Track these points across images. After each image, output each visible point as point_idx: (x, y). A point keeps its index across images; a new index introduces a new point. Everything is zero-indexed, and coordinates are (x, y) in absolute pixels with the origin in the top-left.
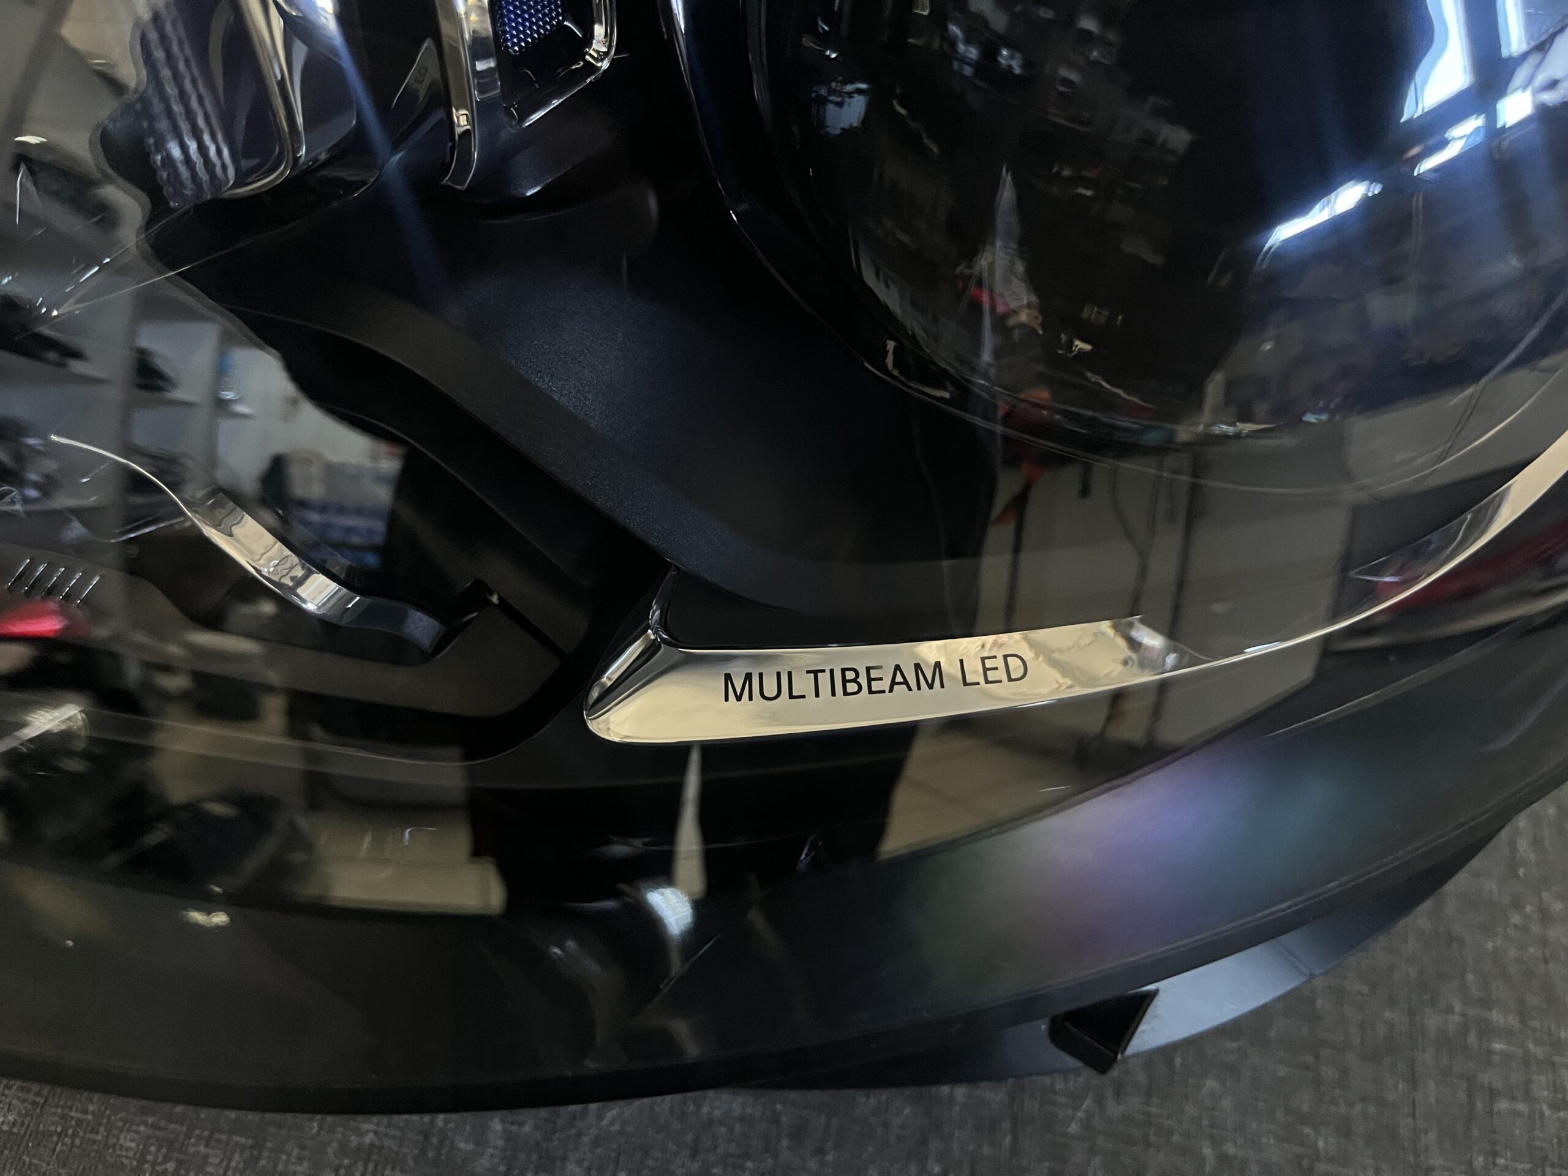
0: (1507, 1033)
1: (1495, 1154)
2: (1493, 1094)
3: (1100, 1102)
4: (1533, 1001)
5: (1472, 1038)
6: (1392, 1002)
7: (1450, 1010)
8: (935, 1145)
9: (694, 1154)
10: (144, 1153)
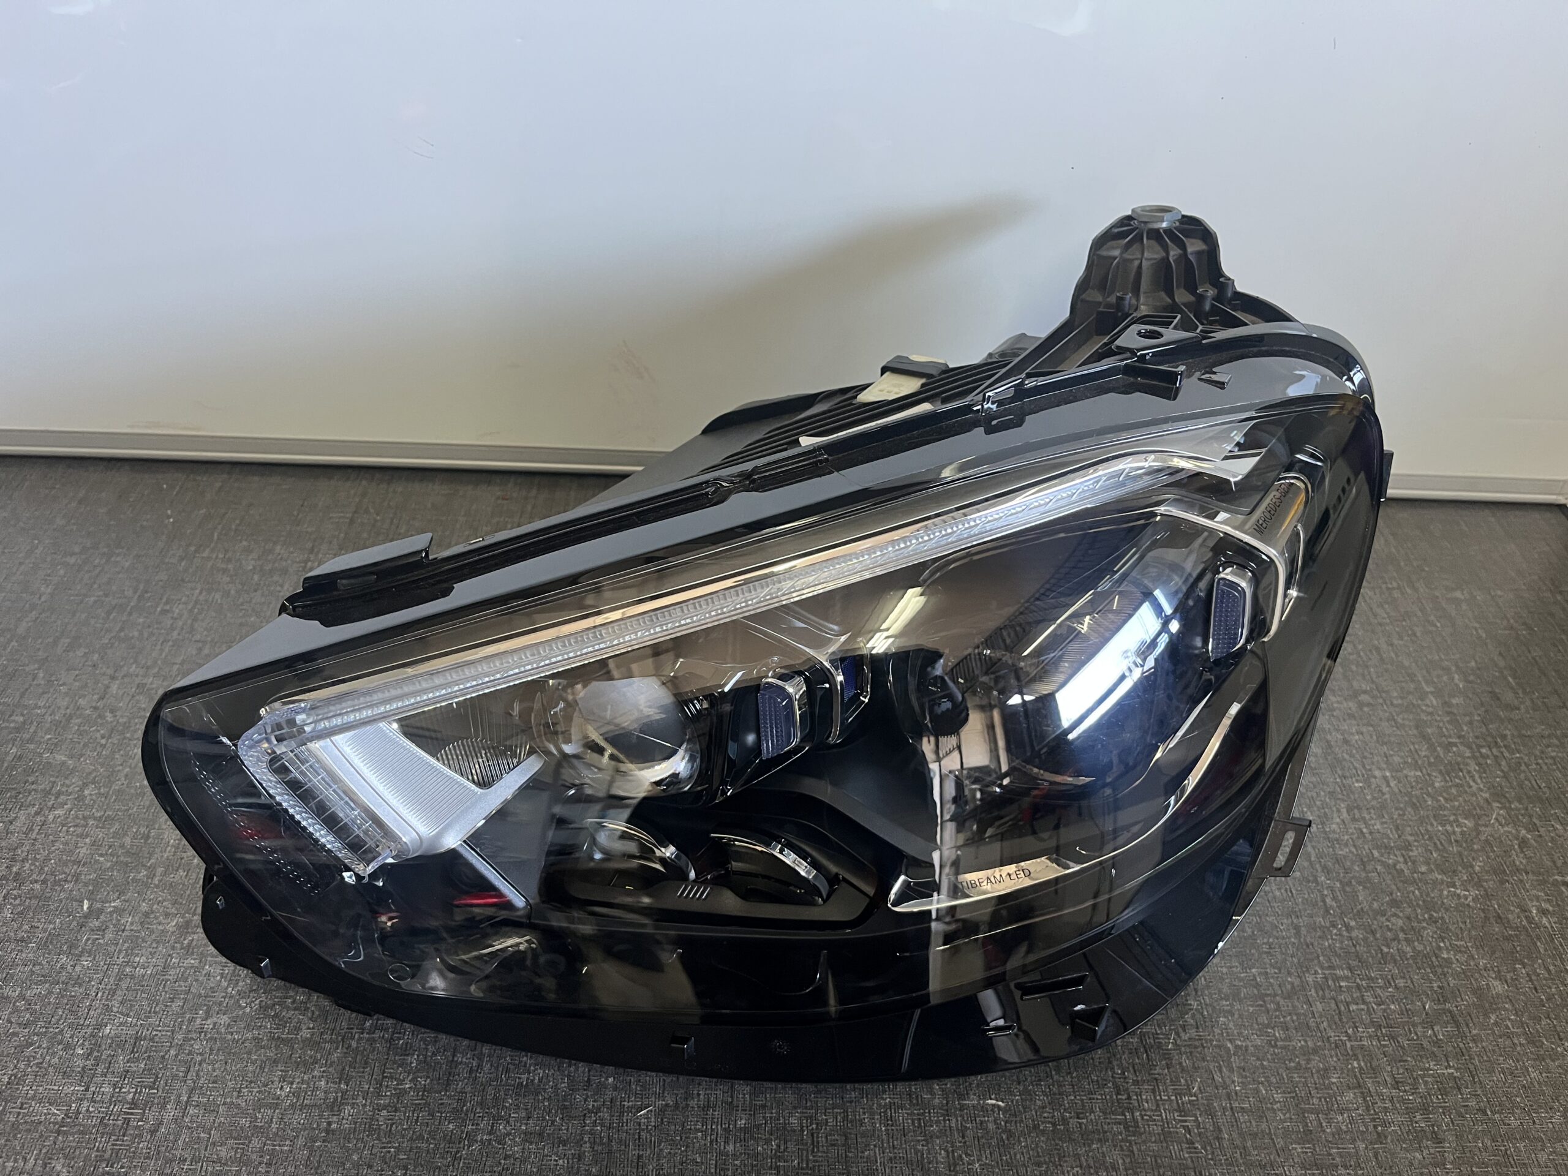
0: (1346, 978)
1: (1357, 1027)
2: (1348, 1004)
3: (1177, 1034)
4: (1353, 963)
5: (1330, 982)
6: (1289, 974)
7: (1316, 973)
8: (1115, 1063)
9: (1019, 1083)
10: (801, 1123)
